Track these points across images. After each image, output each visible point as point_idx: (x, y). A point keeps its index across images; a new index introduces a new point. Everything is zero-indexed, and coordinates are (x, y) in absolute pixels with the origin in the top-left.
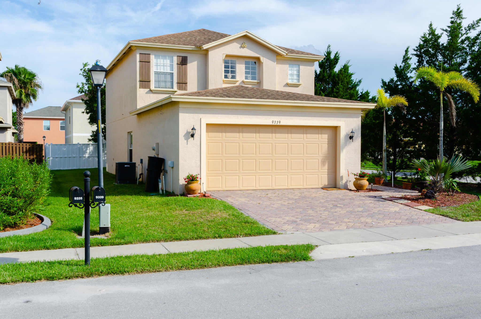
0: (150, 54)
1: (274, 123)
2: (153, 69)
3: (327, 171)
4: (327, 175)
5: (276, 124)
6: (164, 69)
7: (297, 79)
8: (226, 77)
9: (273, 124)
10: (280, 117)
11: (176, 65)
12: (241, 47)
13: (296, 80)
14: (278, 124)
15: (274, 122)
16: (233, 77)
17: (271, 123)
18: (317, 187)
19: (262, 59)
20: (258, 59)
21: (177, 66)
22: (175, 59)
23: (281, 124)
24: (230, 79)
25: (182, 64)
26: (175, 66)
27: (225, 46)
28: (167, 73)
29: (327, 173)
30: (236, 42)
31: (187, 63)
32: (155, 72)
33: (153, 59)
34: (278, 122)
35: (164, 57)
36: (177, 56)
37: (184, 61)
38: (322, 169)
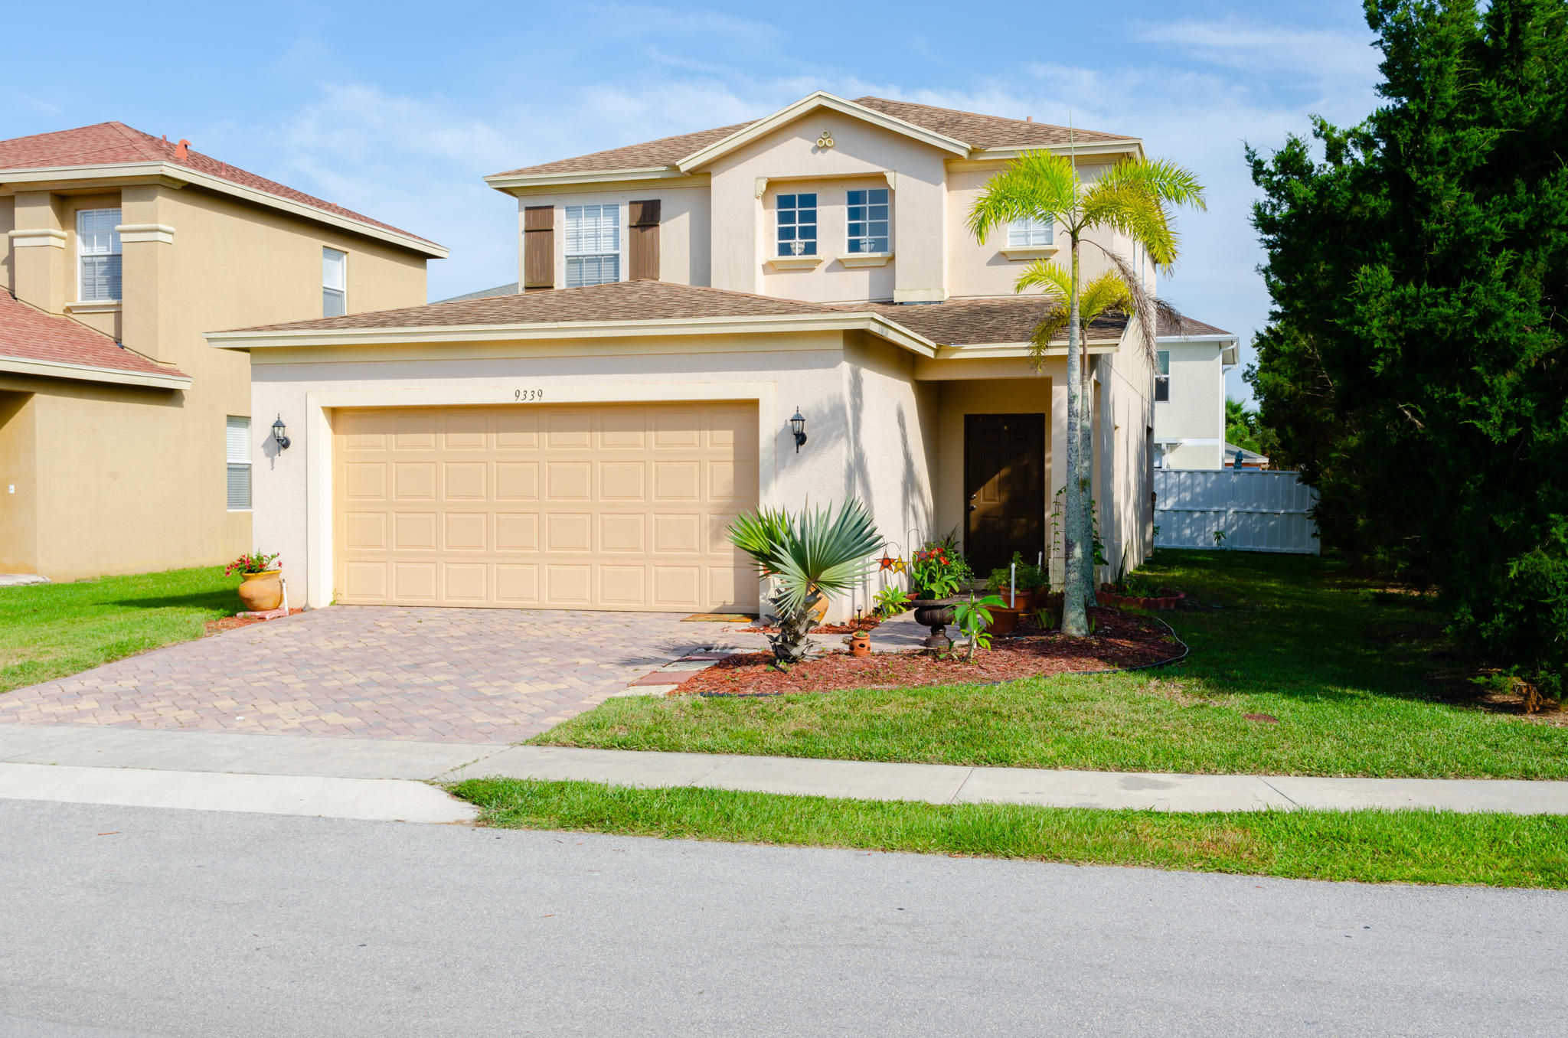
0: (552, 207)
1: (522, 396)
2: (563, 247)
3: (732, 554)
4: (731, 571)
5: (527, 401)
6: (596, 247)
7: (1047, 232)
8: (785, 250)
9: (520, 401)
10: (544, 379)
11: (627, 231)
12: (816, 149)
13: (1044, 237)
14: (536, 400)
15: (522, 394)
16: (811, 249)
17: (511, 400)
18: (697, 608)
19: (890, 177)
20: (881, 177)
21: (630, 233)
22: (624, 211)
23: (545, 400)
24: (797, 257)
25: (645, 226)
26: (625, 233)
27: (765, 153)
28: (602, 255)
29: (732, 564)
30: (800, 137)
31: (658, 221)
32: (567, 257)
33: (561, 221)
34: (536, 395)
35: (592, 210)
36: (631, 203)
37: (648, 217)
38: (712, 550)
